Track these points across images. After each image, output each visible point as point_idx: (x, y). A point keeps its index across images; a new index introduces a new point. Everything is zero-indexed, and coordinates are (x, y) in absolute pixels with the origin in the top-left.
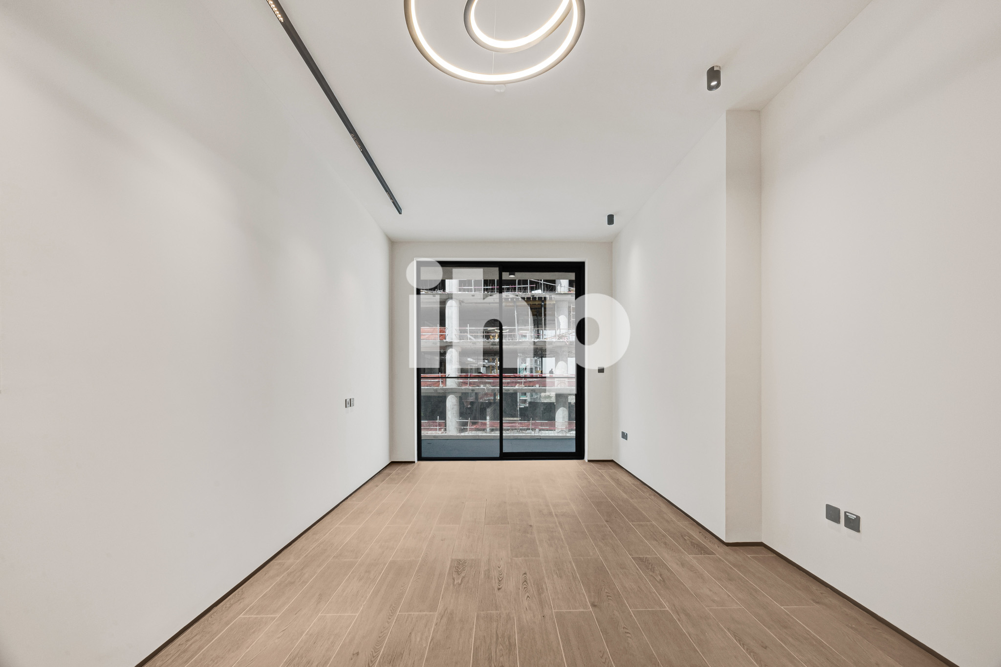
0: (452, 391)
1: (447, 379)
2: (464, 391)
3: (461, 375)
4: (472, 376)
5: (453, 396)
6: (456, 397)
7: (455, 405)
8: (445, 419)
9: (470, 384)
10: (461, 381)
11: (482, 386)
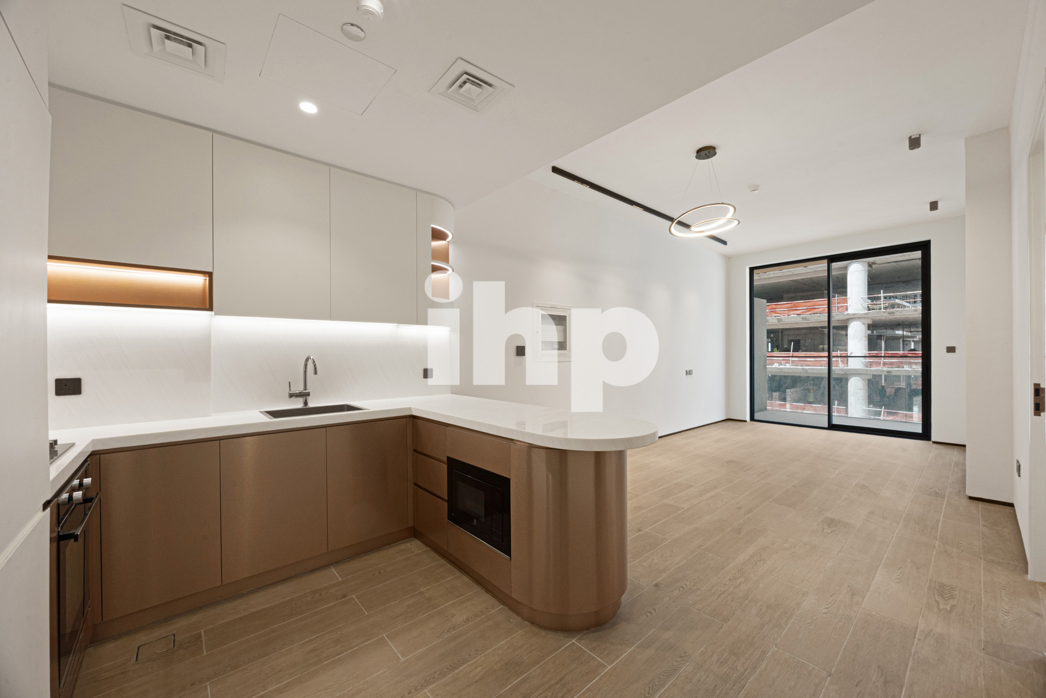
0: (856, 373)
1: (849, 358)
2: (876, 373)
3: (870, 354)
4: (887, 355)
5: (858, 378)
6: (863, 380)
7: (861, 389)
8: (846, 406)
9: (885, 364)
10: (871, 360)
11: (906, 368)
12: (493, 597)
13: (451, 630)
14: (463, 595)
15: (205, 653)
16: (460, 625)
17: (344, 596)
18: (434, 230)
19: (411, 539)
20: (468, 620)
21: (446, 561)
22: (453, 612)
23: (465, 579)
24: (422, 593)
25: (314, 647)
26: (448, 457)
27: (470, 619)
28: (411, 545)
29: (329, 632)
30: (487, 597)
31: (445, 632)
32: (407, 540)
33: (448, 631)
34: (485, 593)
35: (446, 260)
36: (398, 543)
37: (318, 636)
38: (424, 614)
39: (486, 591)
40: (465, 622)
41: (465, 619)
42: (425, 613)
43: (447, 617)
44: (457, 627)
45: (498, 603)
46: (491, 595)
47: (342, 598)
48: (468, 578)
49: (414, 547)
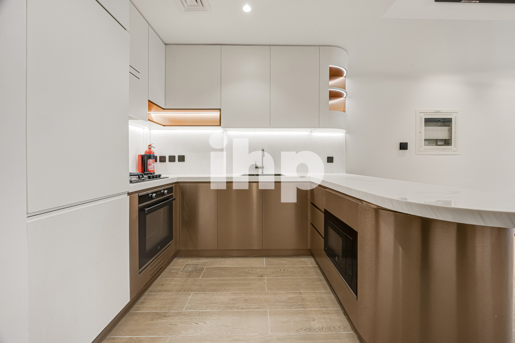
12: (348, 320)
13: (307, 330)
14: (325, 307)
15: (200, 278)
16: (314, 330)
17: (262, 276)
18: (331, 70)
19: (310, 256)
20: (322, 330)
21: (325, 278)
22: (314, 317)
23: (332, 296)
24: (300, 293)
25: (235, 298)
26: (325, 209)
27: (324, 329)
28: (308, 260)
29: (245, 293)
30: (343, 318)
31: (303, 329)
32: (308, 256)
33: (305, 330)
34: (343, 315)
35: (344, 88)
36: (301, 256)
37: (240, 293)
38: (295, 309)
39: (344, 313)
40: (319, 330)
41: (320, 328)
42: (297, 308)
43: (309, 318)
44: (312, 330)
45: (350, 328)
46: (346, 318)
47: (260, 277)
48: (335, 297)
49: (309, 262)
